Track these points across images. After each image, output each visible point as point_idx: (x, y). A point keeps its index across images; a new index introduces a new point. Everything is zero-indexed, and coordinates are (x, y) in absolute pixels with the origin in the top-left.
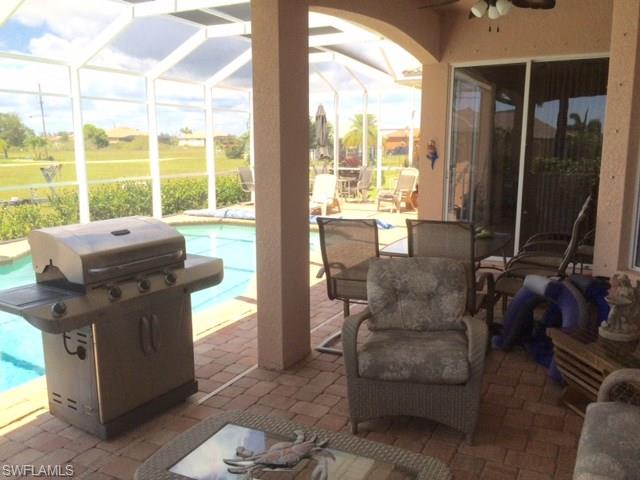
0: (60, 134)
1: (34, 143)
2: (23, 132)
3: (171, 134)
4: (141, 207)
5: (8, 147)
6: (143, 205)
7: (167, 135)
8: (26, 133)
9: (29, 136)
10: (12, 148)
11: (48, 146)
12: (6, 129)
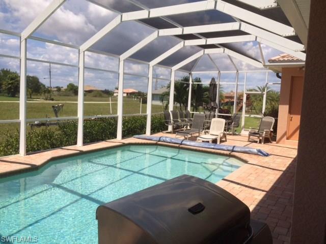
0: (57, 87)
1: (45, 92)
2: (40, 85)
3: (110, 90)
4: (109, 132)
5: (32, 93)
6: (111, 130)
7: (108, 90)
8: (42, 86)
9: (43, 88)
10: (34, 93)
11: (52, 93)
12: (32, 84)
